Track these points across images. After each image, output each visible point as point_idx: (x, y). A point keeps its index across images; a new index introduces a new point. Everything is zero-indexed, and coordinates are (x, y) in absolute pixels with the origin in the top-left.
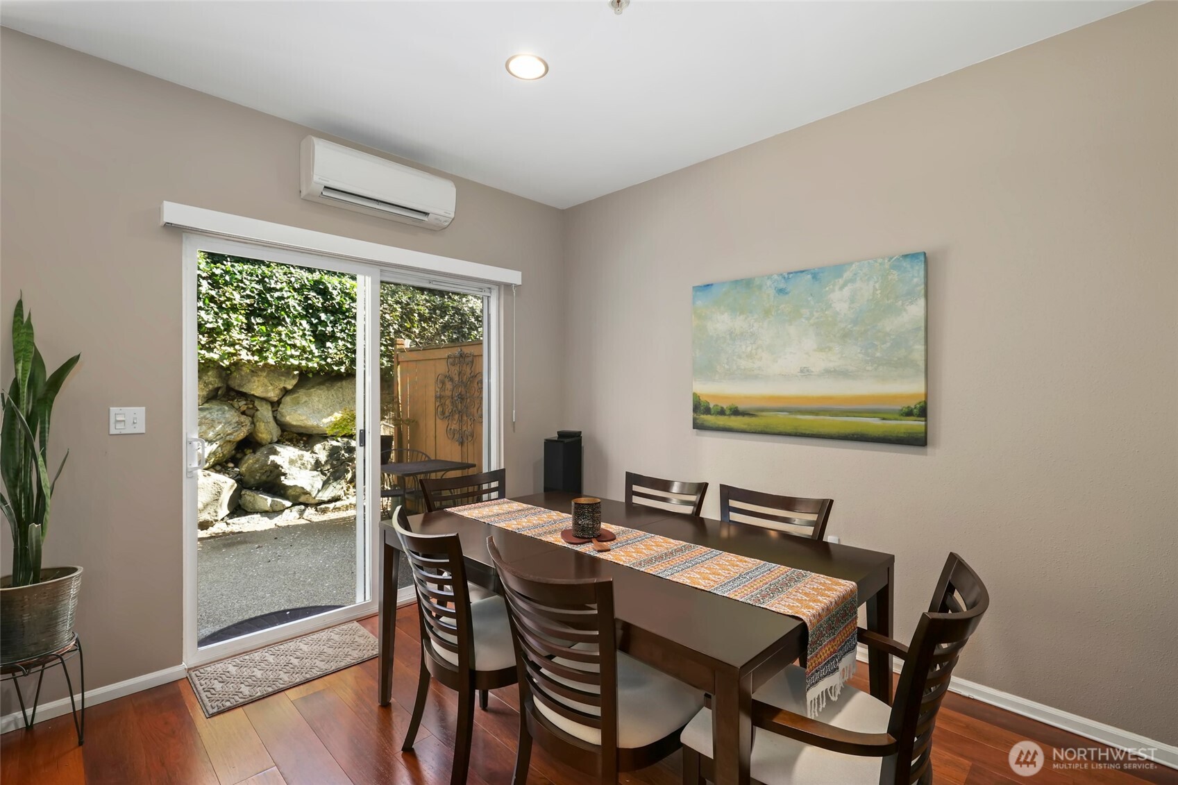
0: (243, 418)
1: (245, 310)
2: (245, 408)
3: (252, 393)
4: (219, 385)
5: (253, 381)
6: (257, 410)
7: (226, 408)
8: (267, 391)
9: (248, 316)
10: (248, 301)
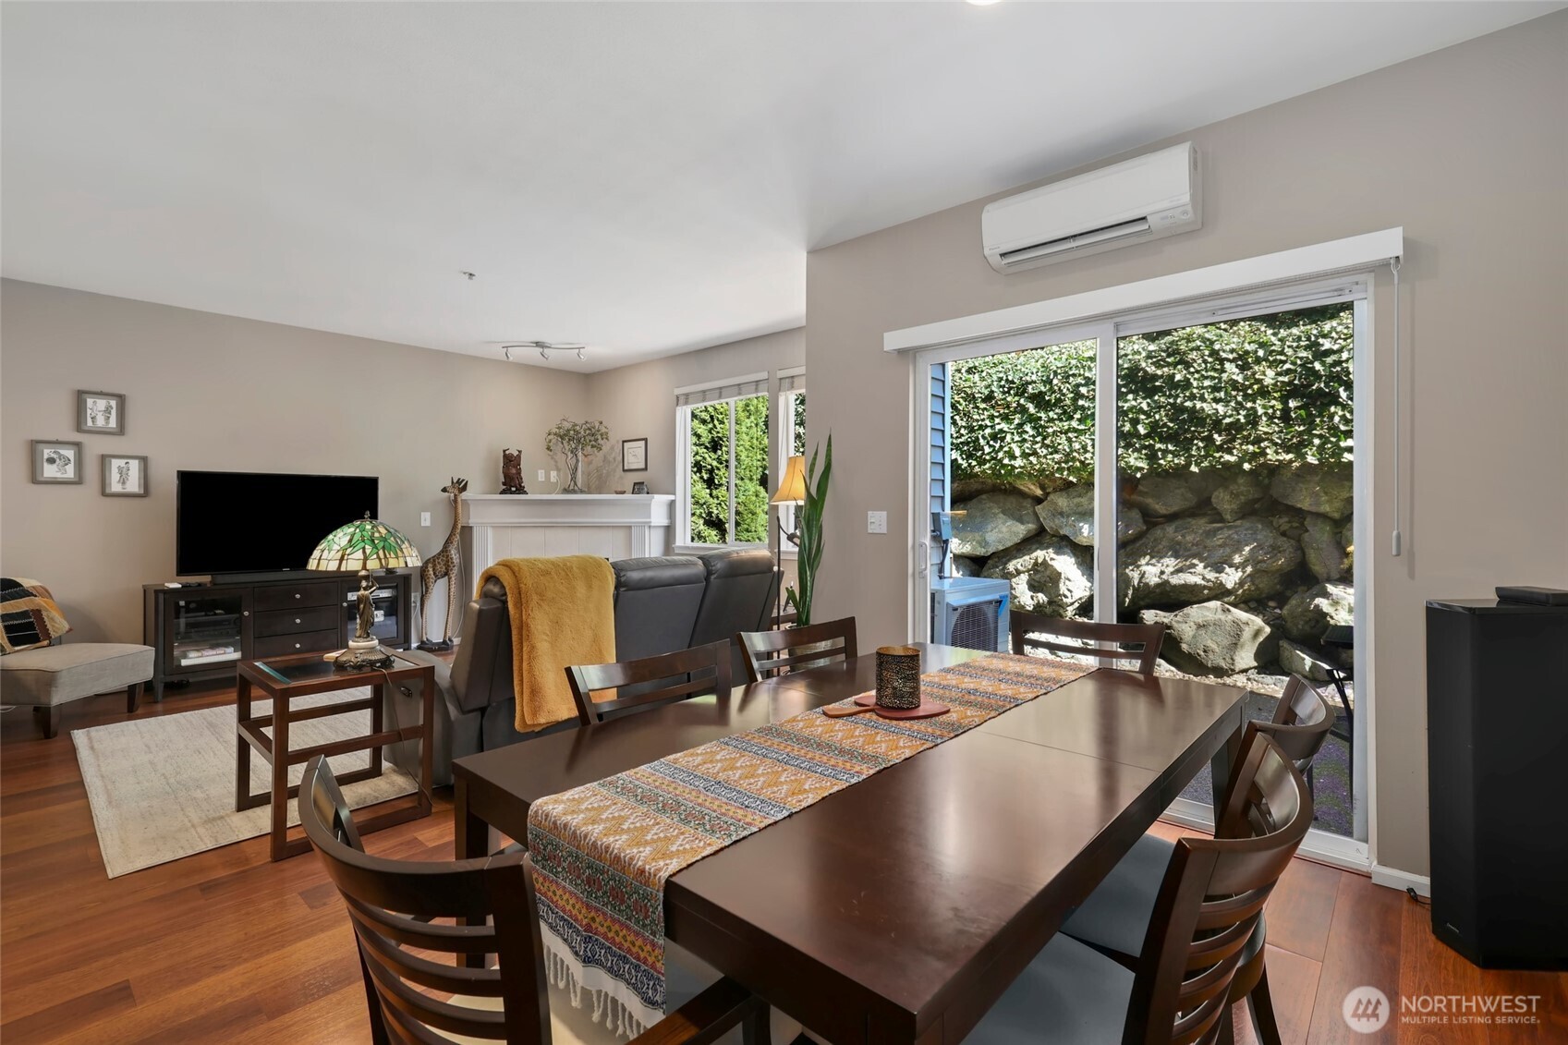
0: (1281, 541)
1: (1281, 391)
2: (1287, 528)
3: (1299, 506)
4: (1256, 496)
5: (1298, 489)
6: (1307, 531)
7: (1260, 526)
8: (1318, 504)
9: (1284, 400)
10: (1286, 379)
